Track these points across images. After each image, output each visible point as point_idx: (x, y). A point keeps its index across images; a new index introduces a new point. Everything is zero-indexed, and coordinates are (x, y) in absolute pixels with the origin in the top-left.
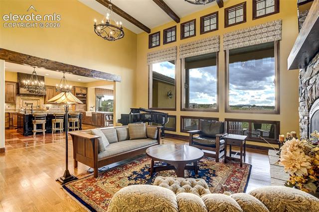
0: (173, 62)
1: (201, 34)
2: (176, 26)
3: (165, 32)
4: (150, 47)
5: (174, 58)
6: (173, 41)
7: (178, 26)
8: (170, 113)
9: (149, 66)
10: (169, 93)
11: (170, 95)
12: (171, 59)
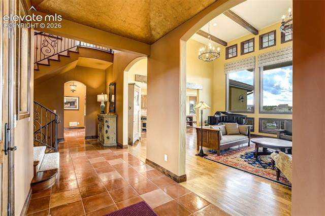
0: (251, 70)
1: (281, 43)
2: (254, 38)
3: (243, 44)
4: (227, 58)
5: (252, 67)
6: (251, 52)
7: (257, 38)
8: (249, 115)
9: (226, 75)
10: (241, 97)
11: (241, 99)
12: (250, 68)
